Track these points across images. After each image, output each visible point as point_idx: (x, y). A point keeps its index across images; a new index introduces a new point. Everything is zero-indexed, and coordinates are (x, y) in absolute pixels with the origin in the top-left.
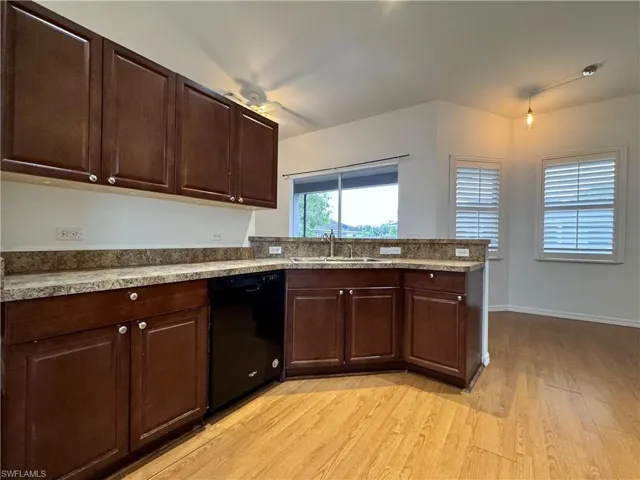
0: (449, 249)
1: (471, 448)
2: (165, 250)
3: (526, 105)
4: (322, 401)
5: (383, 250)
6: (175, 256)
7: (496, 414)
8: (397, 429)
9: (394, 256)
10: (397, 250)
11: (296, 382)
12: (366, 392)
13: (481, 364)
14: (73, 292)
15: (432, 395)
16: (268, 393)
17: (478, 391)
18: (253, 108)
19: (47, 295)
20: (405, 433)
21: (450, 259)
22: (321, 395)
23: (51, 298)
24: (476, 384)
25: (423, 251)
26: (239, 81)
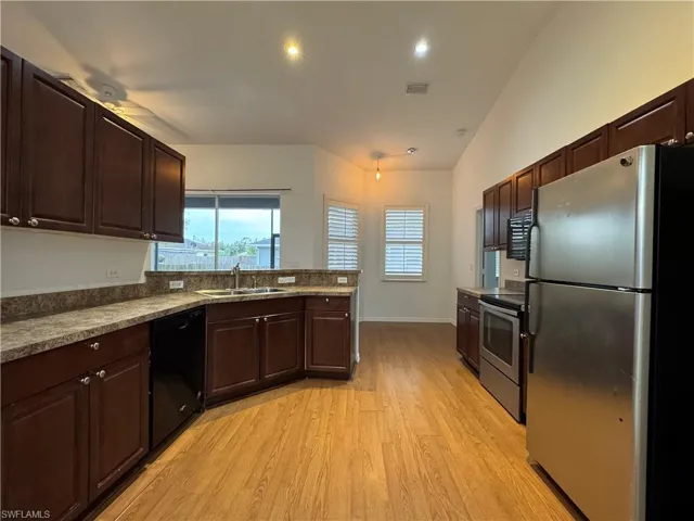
0: (333, 277)
1: (361, 411)
2: (58, 294)
3: (375, 164)
4: (250, 415)
5: (281, 280)
6: (70, 301)
7: (370, 390)
8: (314, 416)
9: (290, 285)
10: (292, 279)
11: (218, 409)
12: (282, 400)
13: (355, 362)
14: (47, 348)
15: (329, 389)
16: (195, 424)
17: (357, 379)
18: (108, 106)
19: (26, 355)
20: (320, 416)
21: (334, 285)
22: (247, 412)
23: (30, 358)
24: (355, 375)
25: (313, 280)
26: (87, 68)
